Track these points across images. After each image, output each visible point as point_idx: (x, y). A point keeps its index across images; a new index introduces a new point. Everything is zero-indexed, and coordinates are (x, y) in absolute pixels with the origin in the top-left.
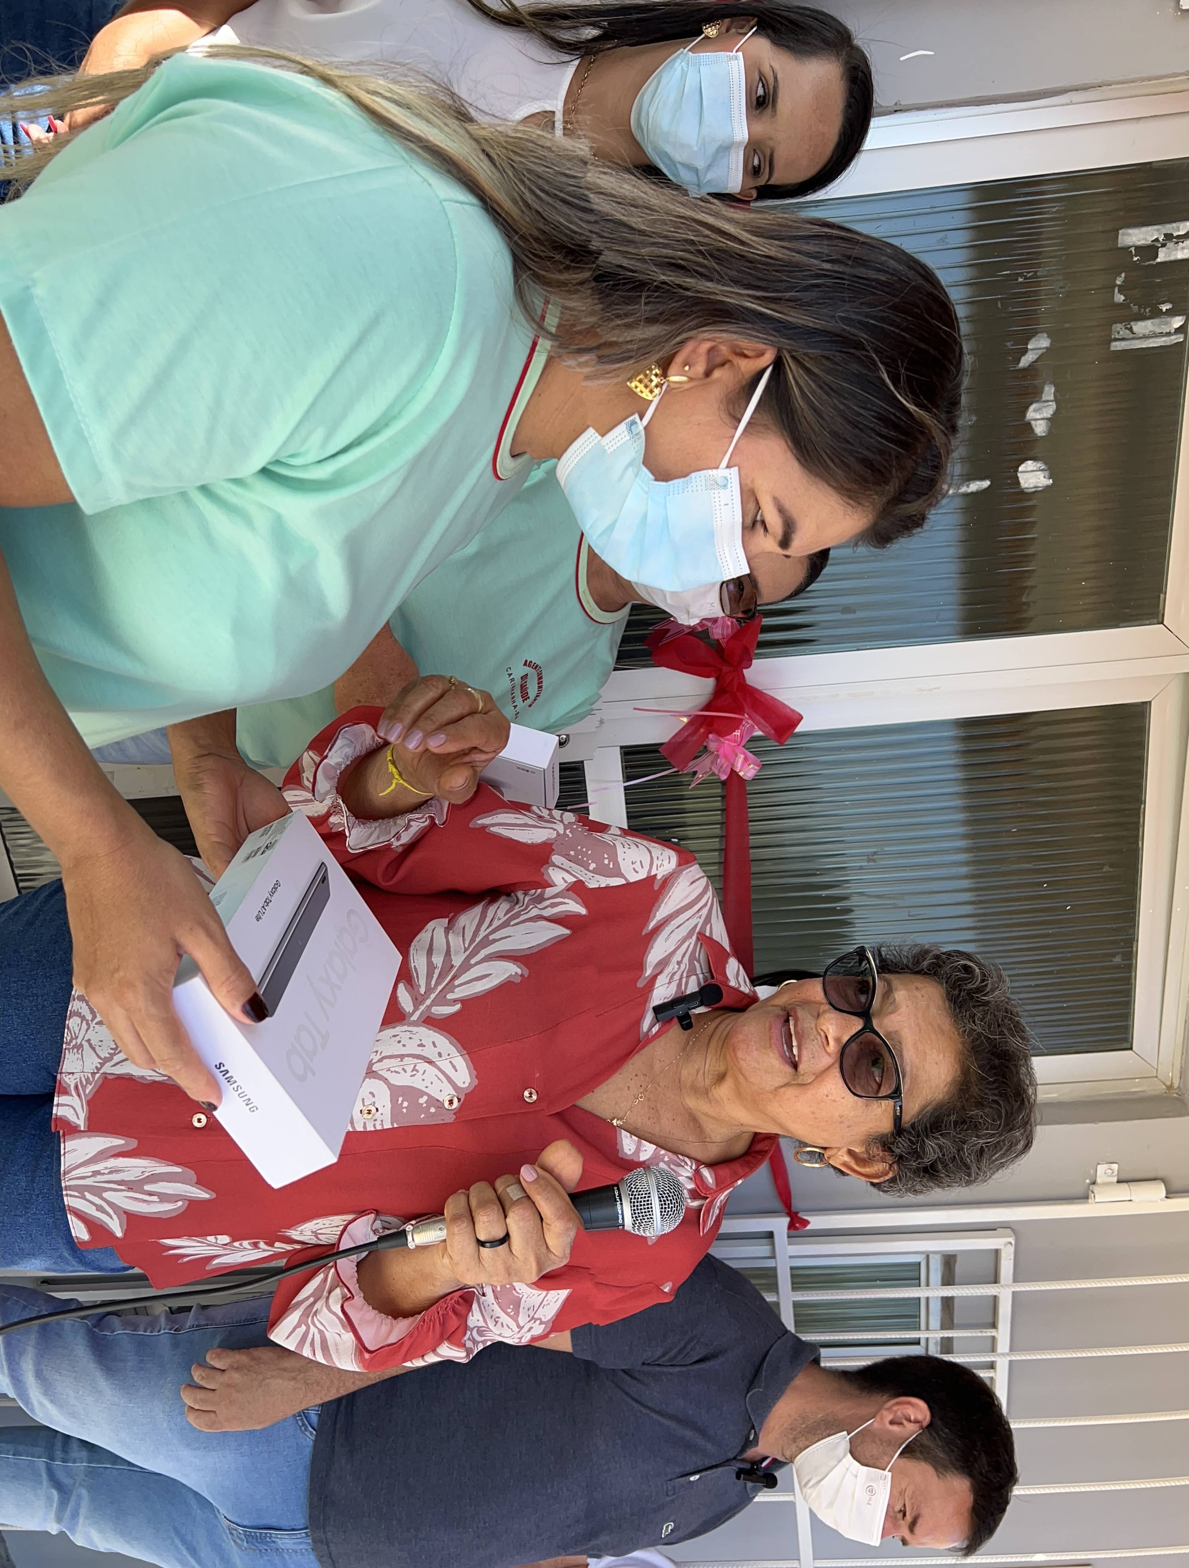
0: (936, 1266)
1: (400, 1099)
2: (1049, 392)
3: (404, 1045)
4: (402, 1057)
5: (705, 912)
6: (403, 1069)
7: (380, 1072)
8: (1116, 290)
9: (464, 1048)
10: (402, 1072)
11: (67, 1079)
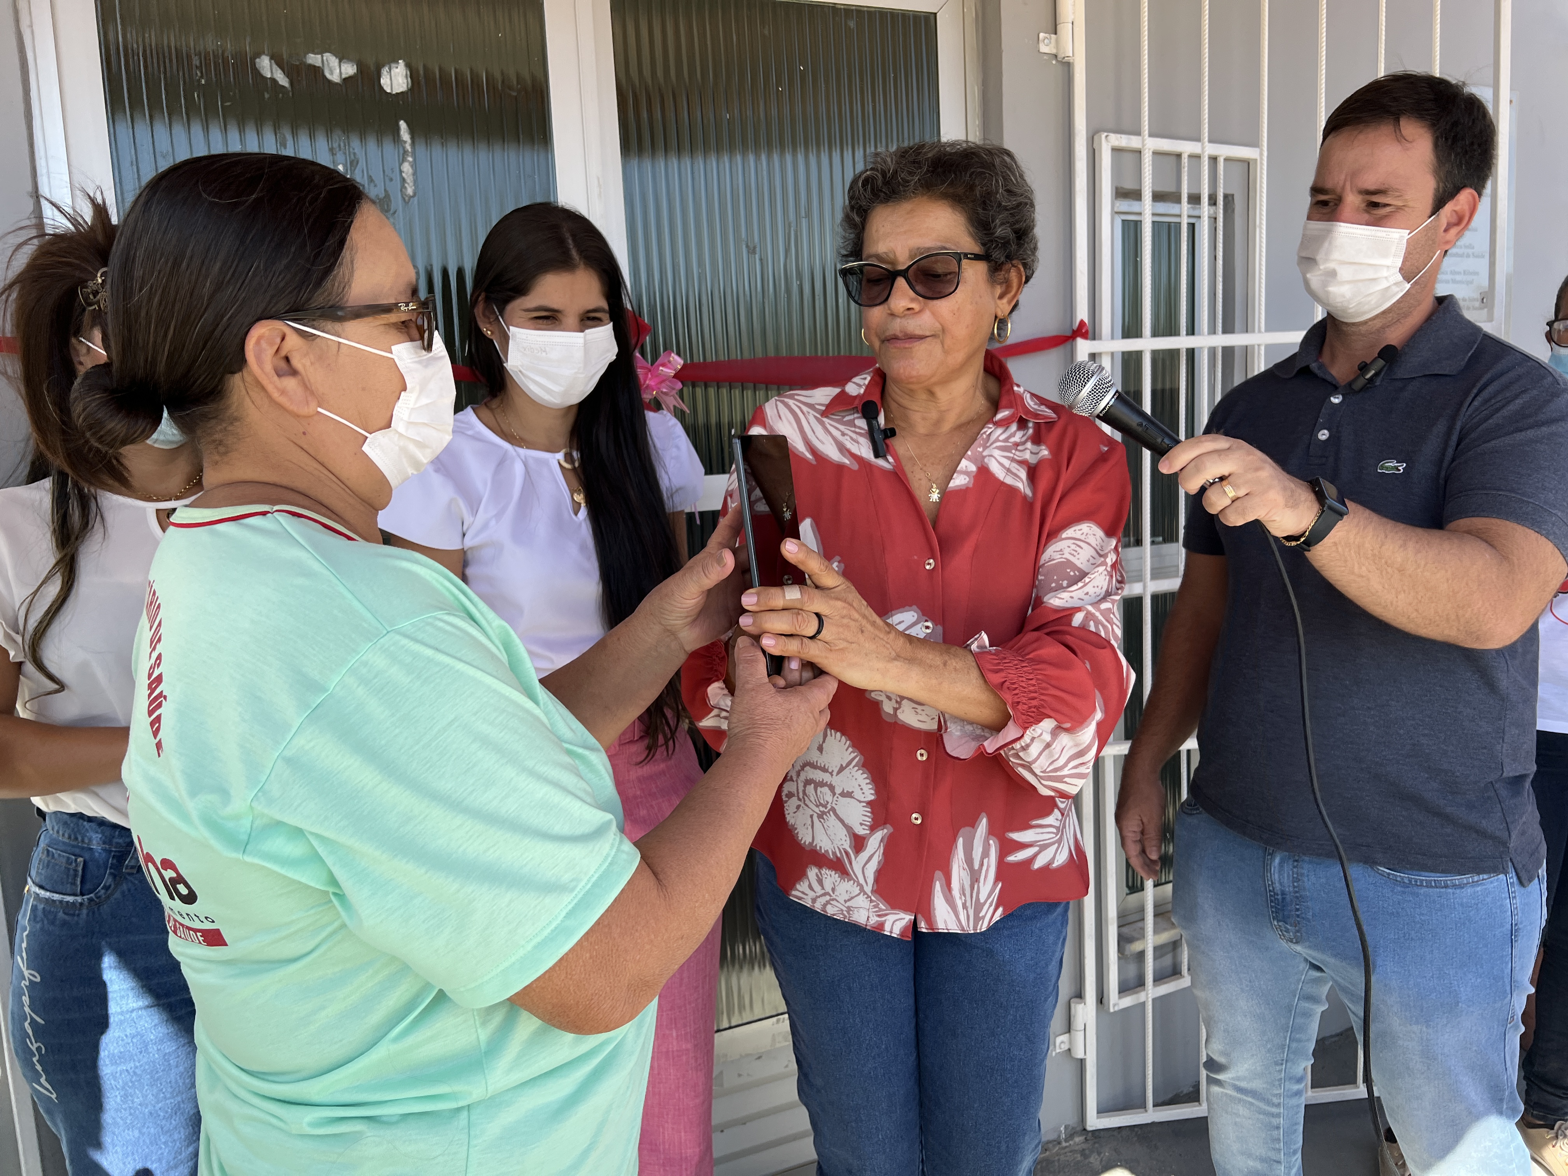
0: (1124, 205)
2: (314, 59)
5: (805, 409)
11: (872, 922)
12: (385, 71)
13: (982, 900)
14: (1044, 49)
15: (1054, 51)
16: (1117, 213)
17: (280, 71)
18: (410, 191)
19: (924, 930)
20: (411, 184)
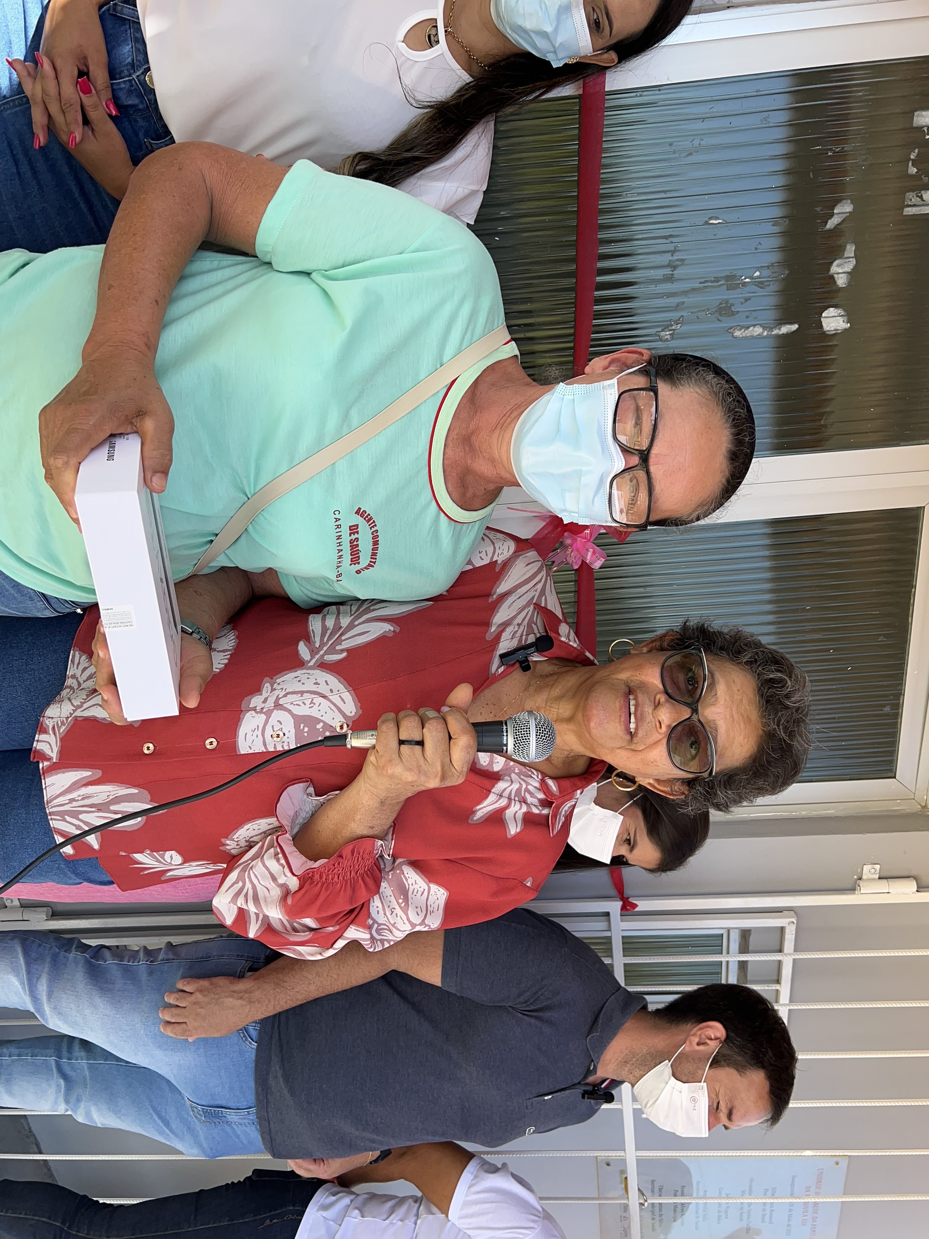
0: (735, 938)
1: (302, 726)
2: (850, 250)
3: (303, 684)
4: (302, 693)
5: (540, 586)
6: (303, 703)
7: (285, 705)
8: (910, 164)
9: (350, 686)
10: (302, 705)
11: (47, 722)
12: (840, 311)
13: (81, 817)
14: (866, 868)
15: (864, 877)
16: (729, 931)
17: (840, 220)
18: (738, 333)
19: (41, 766)
20: (744, 335)
